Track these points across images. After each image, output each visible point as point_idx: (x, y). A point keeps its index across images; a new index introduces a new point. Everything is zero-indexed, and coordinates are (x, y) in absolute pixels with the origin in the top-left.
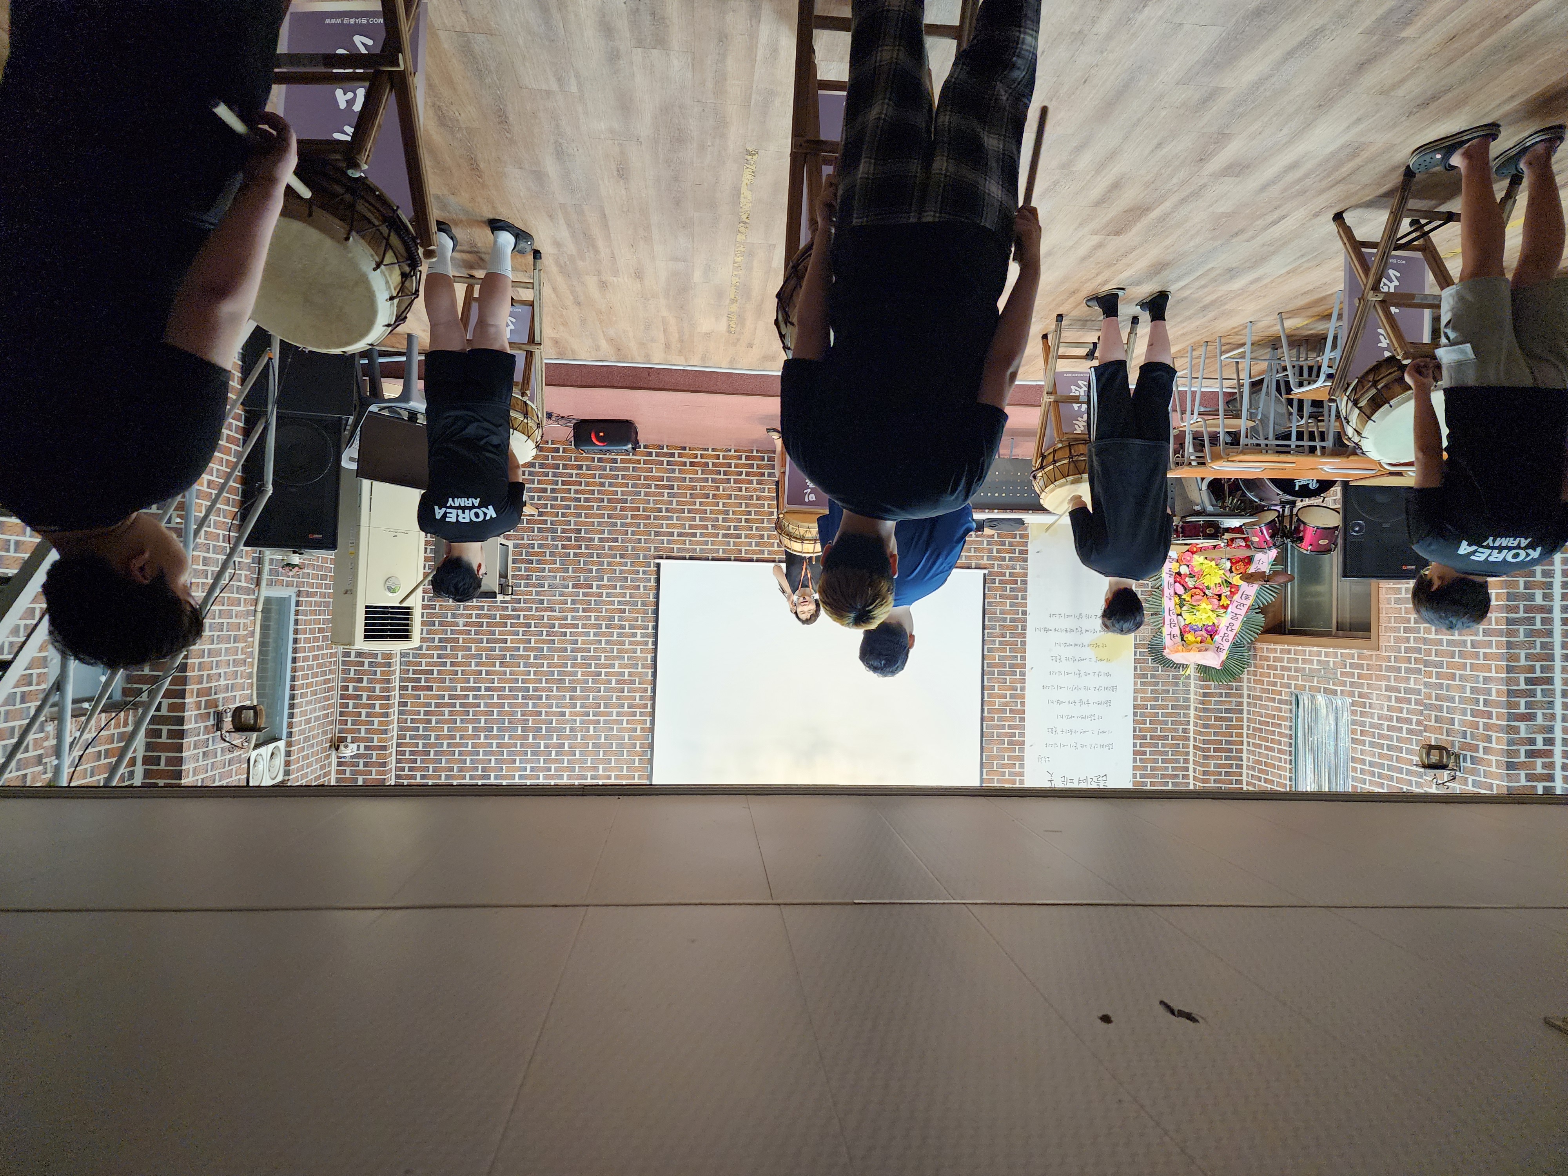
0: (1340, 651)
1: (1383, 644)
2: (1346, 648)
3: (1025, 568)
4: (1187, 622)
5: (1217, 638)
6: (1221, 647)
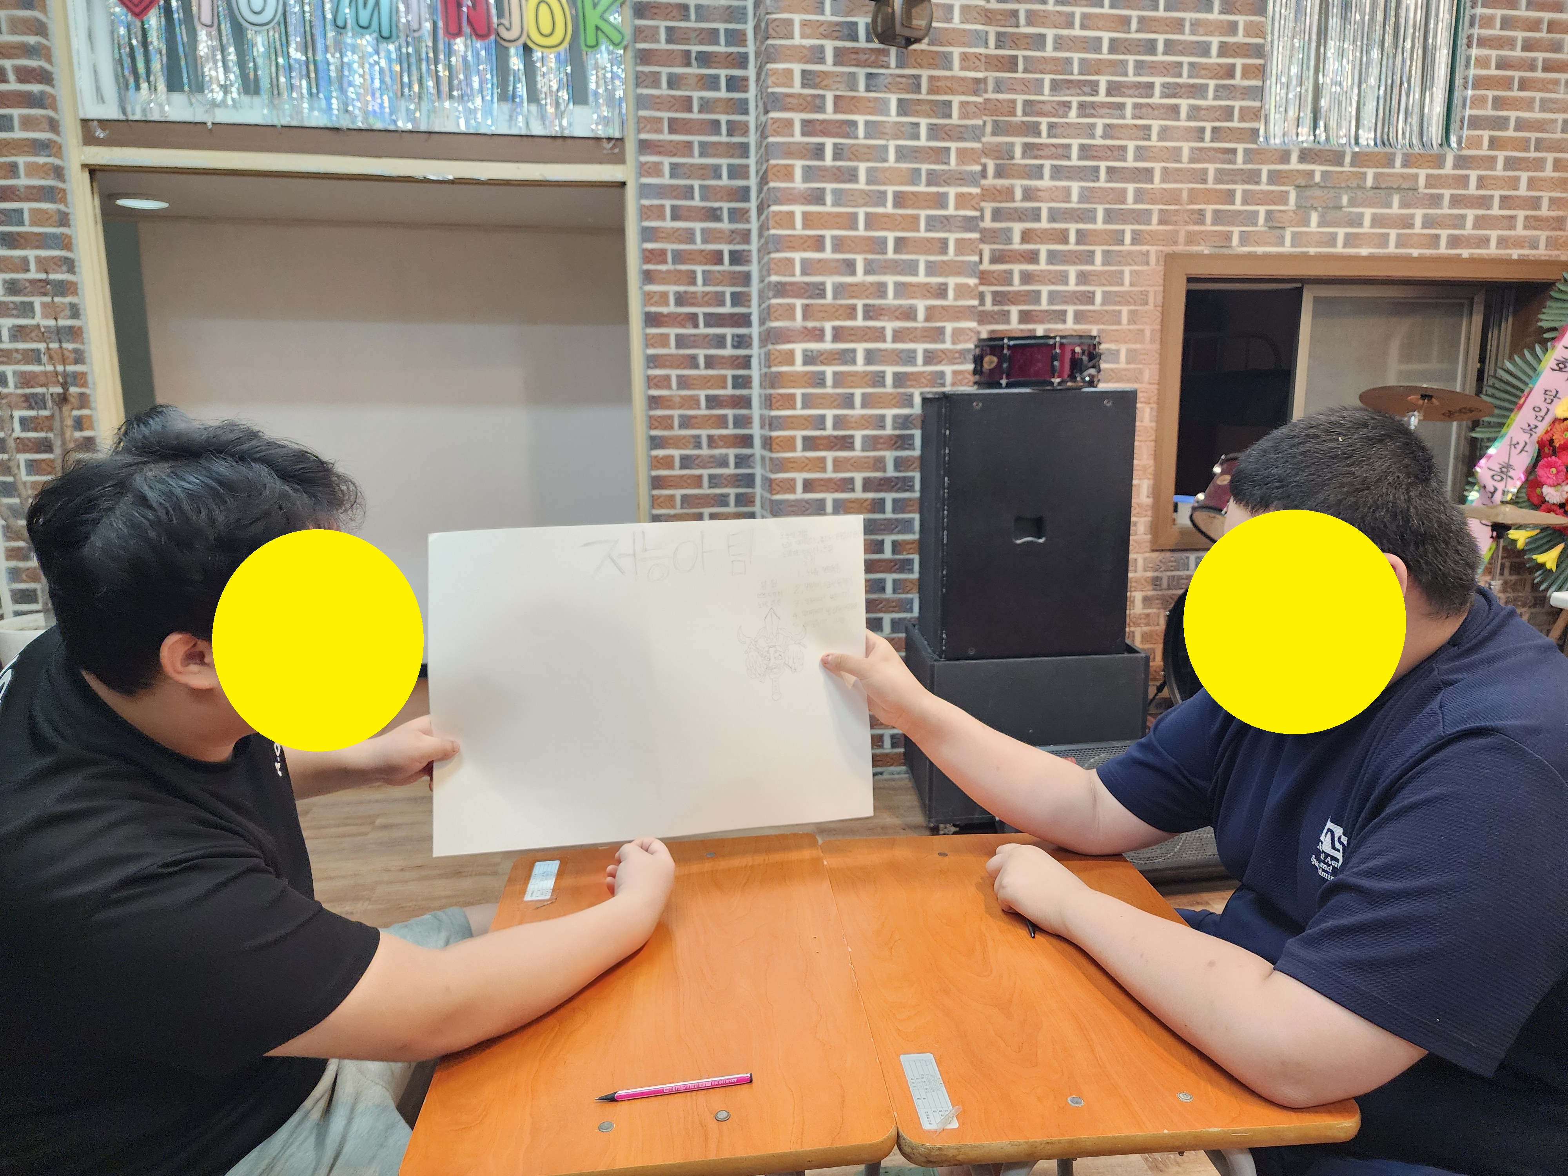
0: (1287, 248)
1: (1155, 267)
2: (1266, 256)
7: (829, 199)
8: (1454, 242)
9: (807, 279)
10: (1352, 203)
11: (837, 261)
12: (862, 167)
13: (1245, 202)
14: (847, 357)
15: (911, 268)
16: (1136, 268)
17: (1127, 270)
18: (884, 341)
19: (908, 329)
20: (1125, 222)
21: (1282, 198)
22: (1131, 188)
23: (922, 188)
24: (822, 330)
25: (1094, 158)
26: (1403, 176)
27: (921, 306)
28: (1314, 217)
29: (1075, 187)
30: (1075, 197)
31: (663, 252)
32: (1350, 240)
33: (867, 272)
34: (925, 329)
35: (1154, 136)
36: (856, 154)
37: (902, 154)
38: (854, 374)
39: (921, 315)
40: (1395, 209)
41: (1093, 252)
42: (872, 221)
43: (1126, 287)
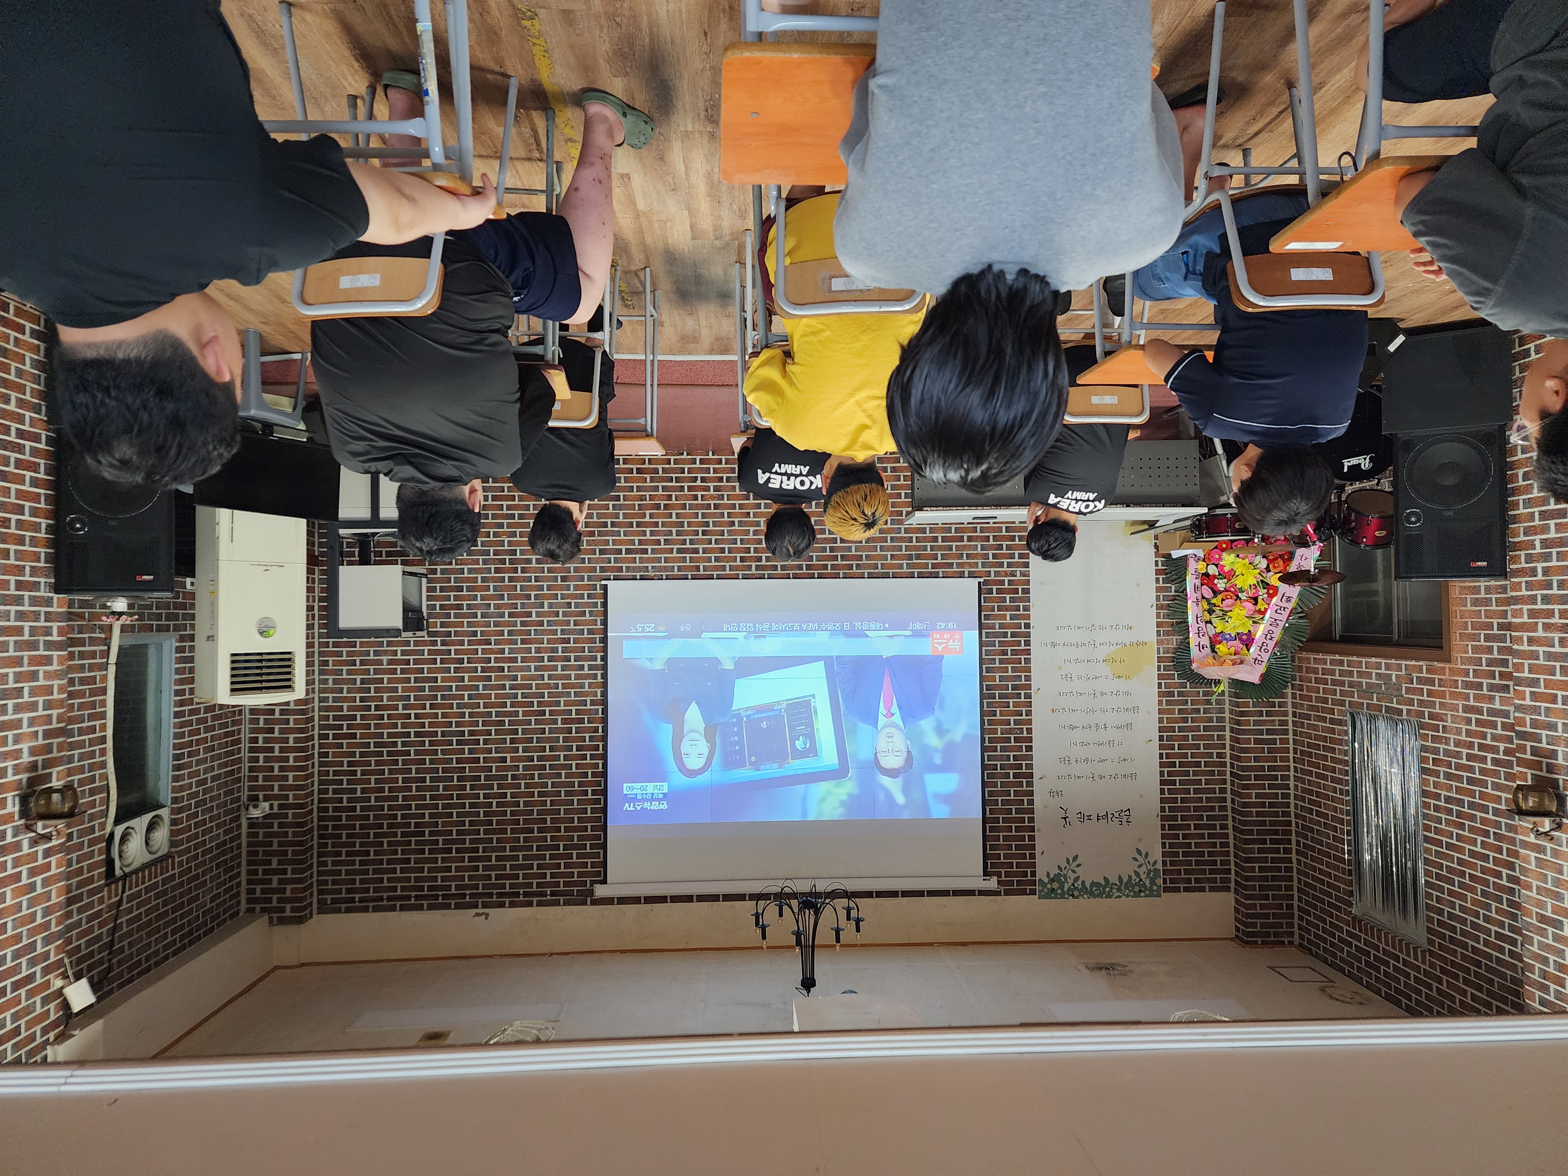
0: (1404, 663)
1: (1457, 655)
2: (1411, 659)
3: (1026, 575)
4: (1218, 630)
5: (1254, 648)
6: (1259, 658)
8: (1341, 663)
10: (1380, 686)
13: (1423, 690)
15: (1547, 656)
16: (1466, 655)
17: (1470, 654)
18: (1559, 610)
19: (1547, 618)
20: (1473, 682)
21: (1407, 691)
22: (1472, 702)
23: (1543, 705)
25: (1490, 721)
27: (1540, 633)
28: (1394, 679)
32: (1379, 666)
34: (1537, 617)
35: (1464, 731)
37: (1555, 727)
39: (1540, 626)
40: (1364, 681)
41: (1487, 666)
43: (1470, 644)
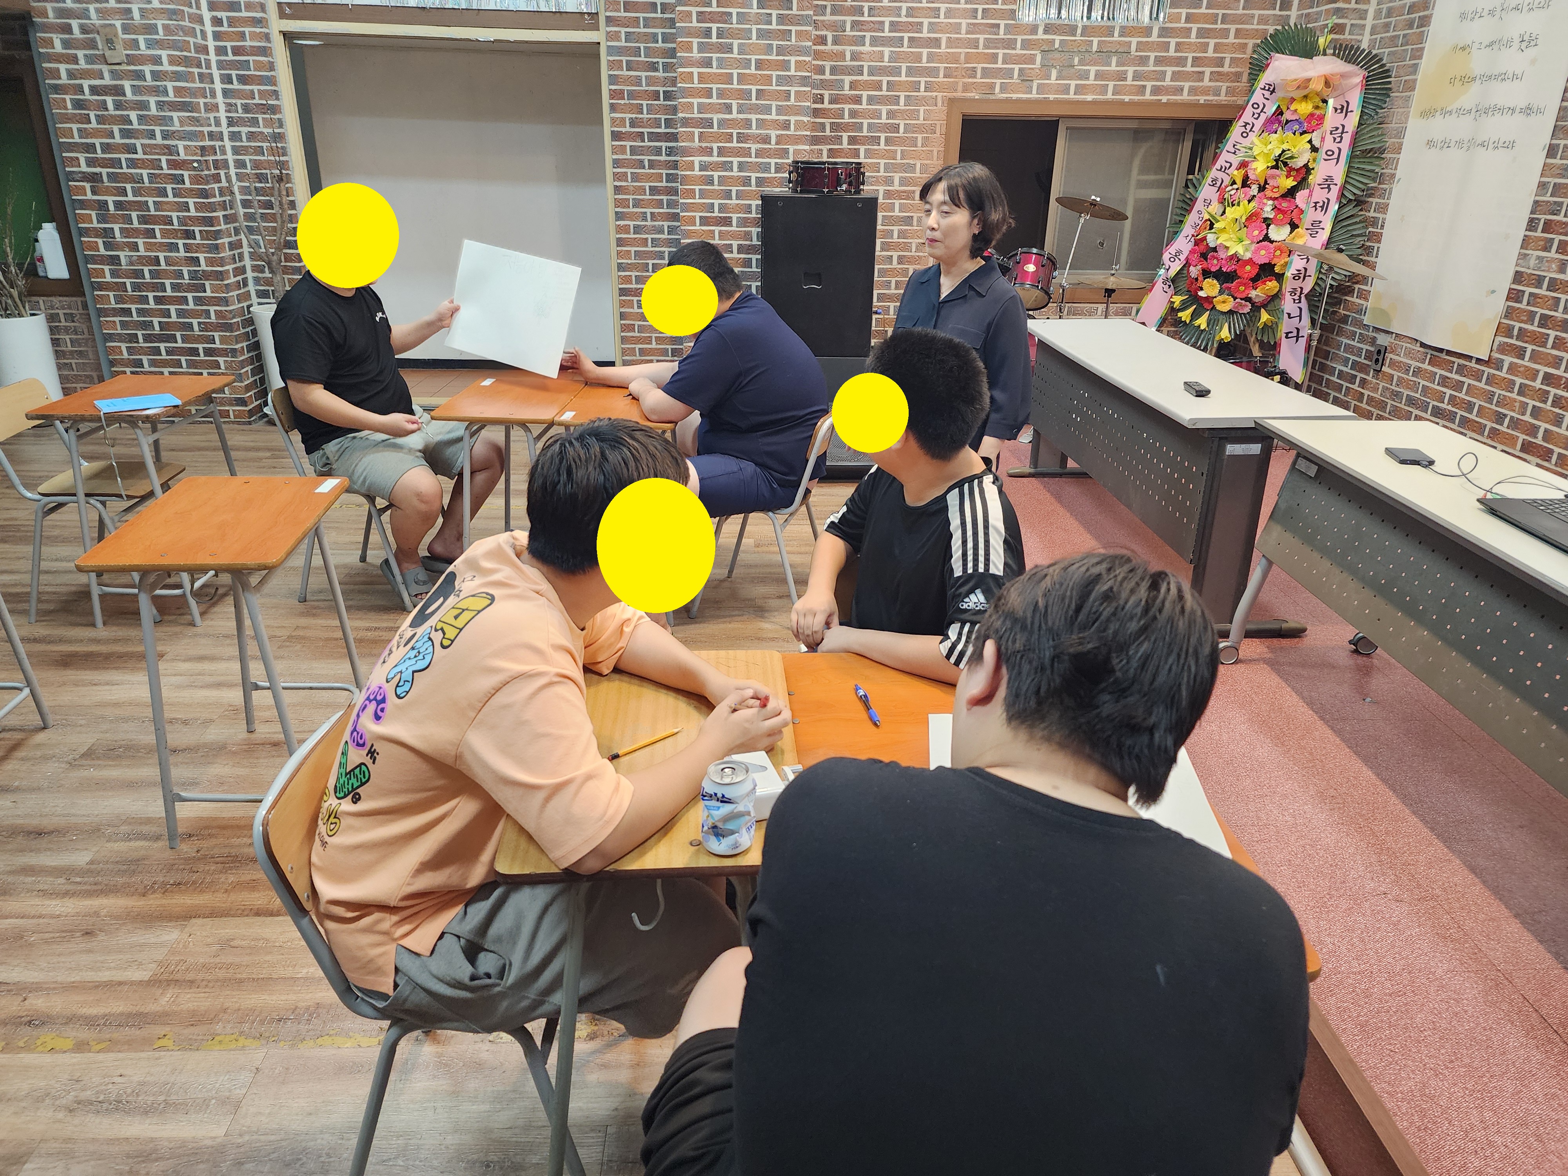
0: (1034, 95)
1: (941, 108)
2: (1018, 101)
3: (1523, 257)
4: (1307, 137)
5: (1271, 109)
6: (1267, 94)
7: (714, 64)
8: (1156, 90)
9: (701, 116)
10: (1081, 62)
11: (720, 104)
12: (736, 43)
13: (1004, 62)
14: (727, 166)
15: (767, 110)
16: (928, 108)
17: (922, 109)
18: (751, 157)
19: (765, 149)
20: (921, 76)
21: (1031, 59)
22: (925, 51)
23: (773, 57)
24: (712, 149)
25: (900, 31)
26: (1119, 43)
27: (773, 134)
28: (1054, 73)
29: (887, 51)
30: (886, 59)
31: (622, 91)
32: (1079, 89)
33: (739, 112)
34: (777, 150)
35: (942, 15)
36: (733, 34)
37: (761, 34)
38: (732, 177)
39: (773, 141)
40: (1113, 67)
41: (899, 96)
42: (742, 78)
43: (921, 121)
